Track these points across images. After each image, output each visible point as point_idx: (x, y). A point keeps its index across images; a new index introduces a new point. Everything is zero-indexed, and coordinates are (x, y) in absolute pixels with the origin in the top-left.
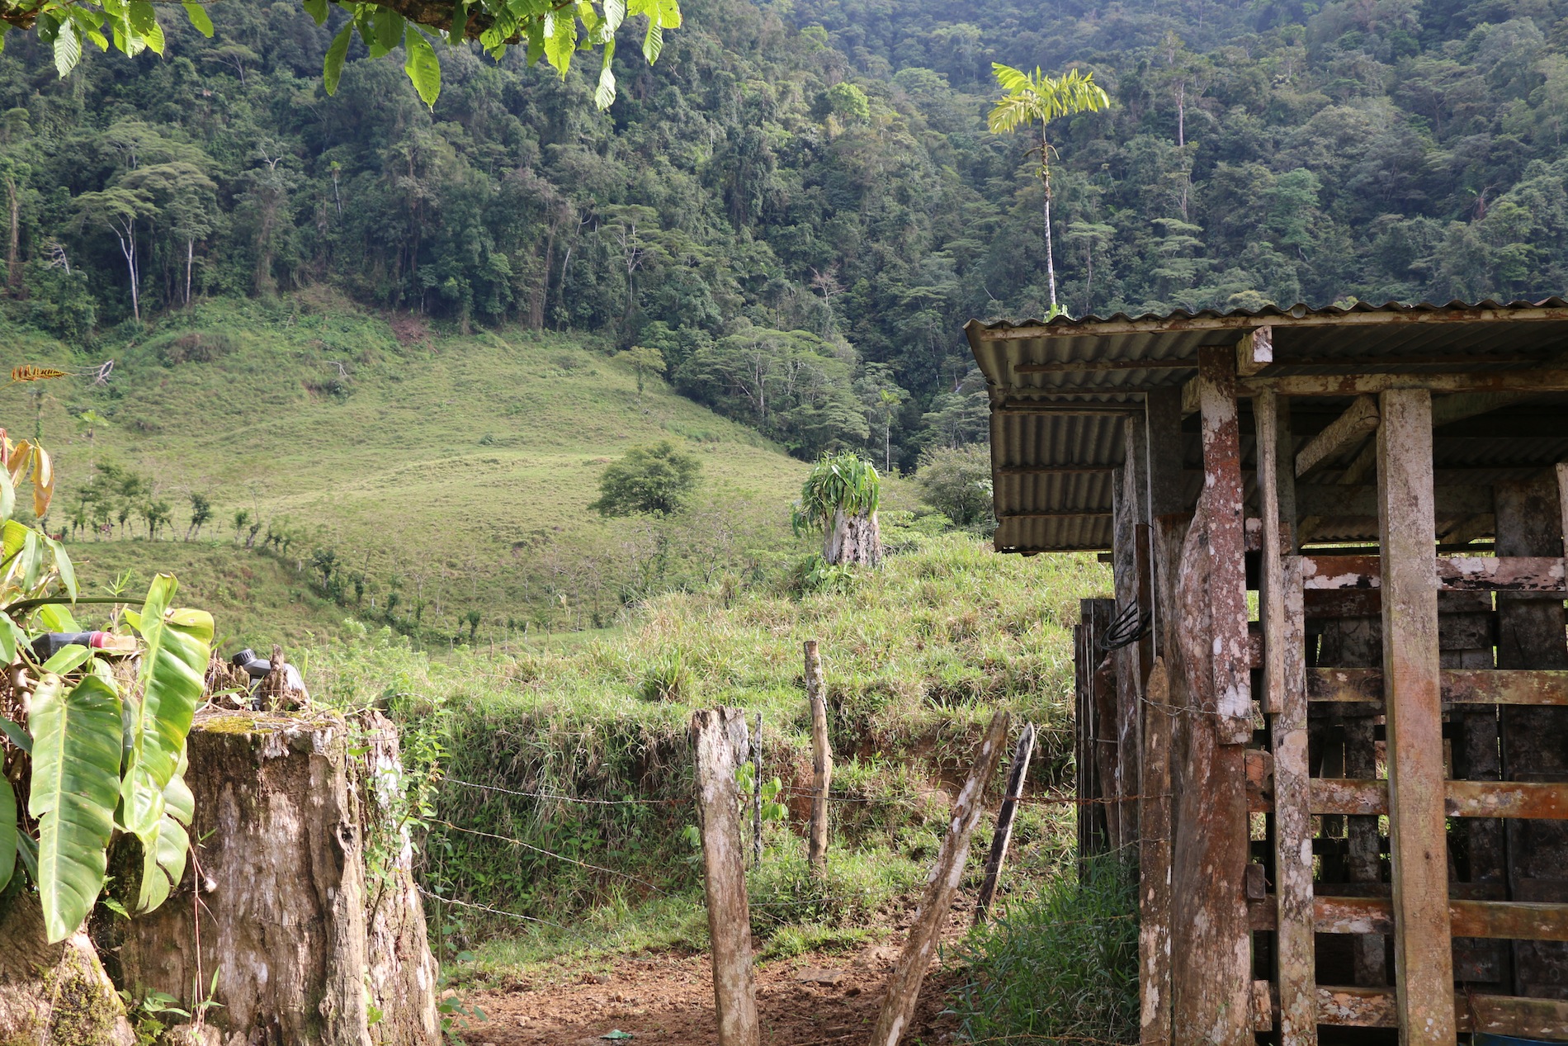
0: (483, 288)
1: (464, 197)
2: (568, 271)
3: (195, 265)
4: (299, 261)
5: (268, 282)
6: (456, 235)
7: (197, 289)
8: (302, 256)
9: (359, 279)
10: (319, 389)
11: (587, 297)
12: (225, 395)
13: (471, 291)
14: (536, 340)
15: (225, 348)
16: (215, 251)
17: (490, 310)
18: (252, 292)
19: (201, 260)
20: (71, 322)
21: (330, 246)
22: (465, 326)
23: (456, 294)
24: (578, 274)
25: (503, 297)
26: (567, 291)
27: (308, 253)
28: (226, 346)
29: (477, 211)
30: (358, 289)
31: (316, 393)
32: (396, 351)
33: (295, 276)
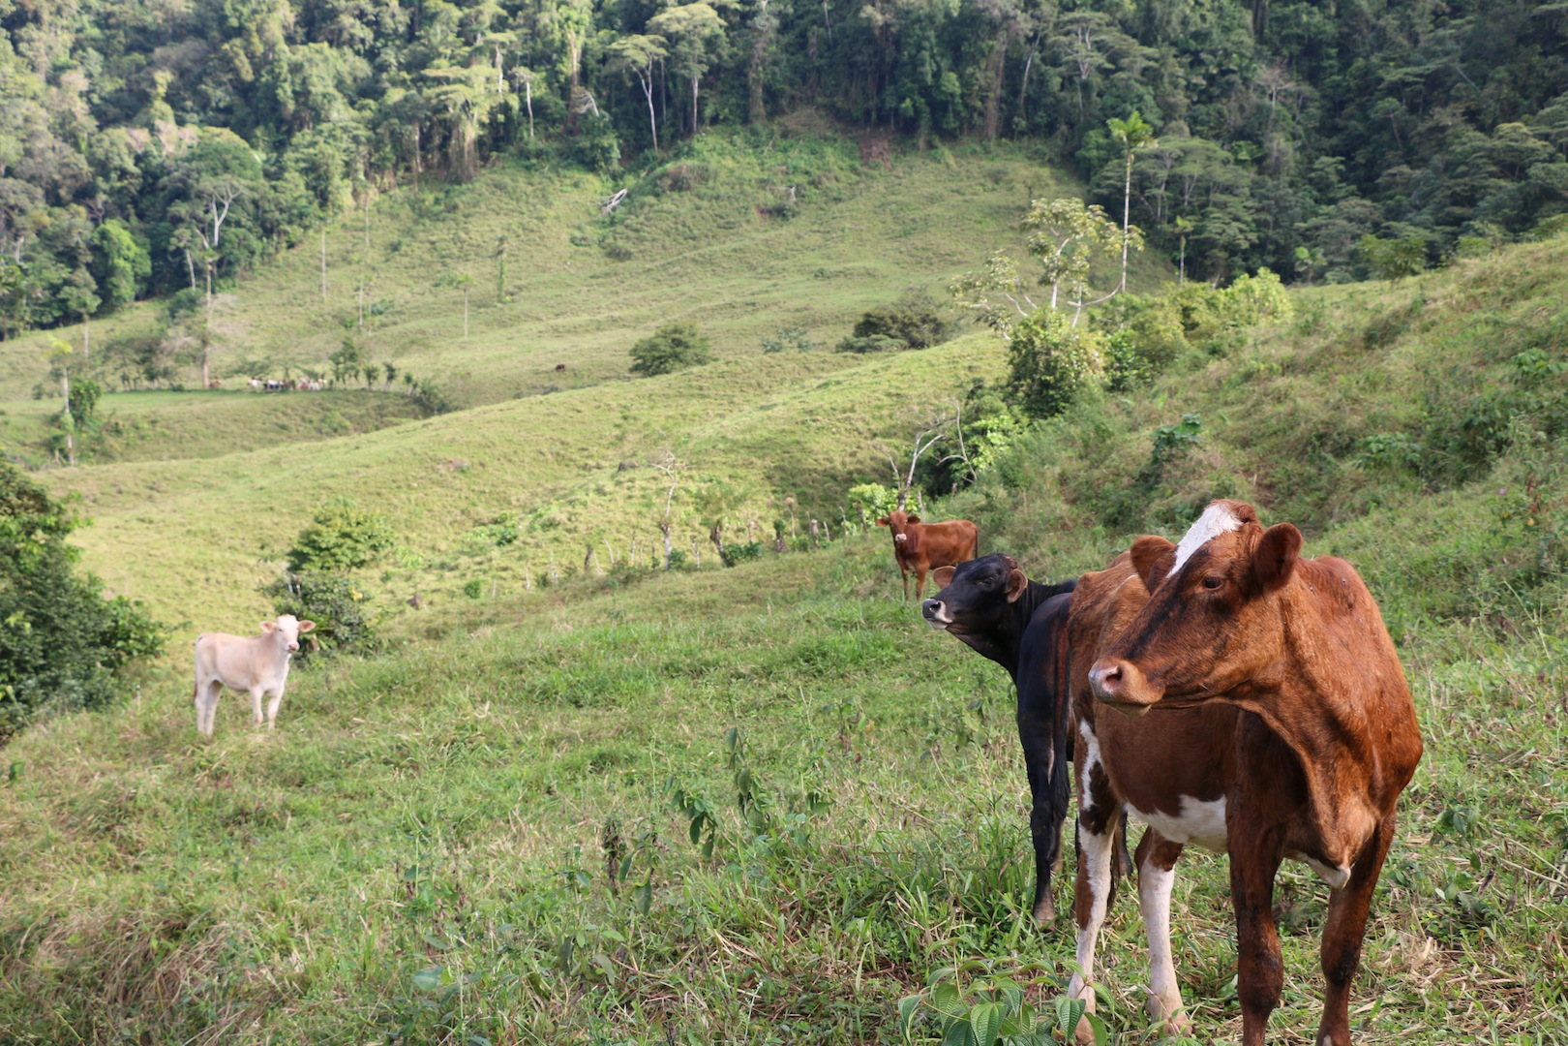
0: (939, 106)
1: (918, 20)
2: (1031, 80)
3: (701, 99)
4: (787, 88)
5: (759, 108)
6: (912, 57)
7: (701, 120)
8: (792, 85)
9: (839, 101)
10: (770, 212)
11: (1045, 106)
12: (689, 222)
13: (927, 109)
14: (987, 151)
15: (704, 175)
16: (719, 83)
17: (945, 126)
18: (746, 121)
19: (707, 93)
20: (599, 156)
21: (819, 70)
22: (921, 143)
23: (911, 113)
24: (1042, 82)
25: (957, 114)
26: (1028, 99)
27: (798, 80)
28: (706, 175)
29: (931, 34)
30: (838, 110)
31: (767, 216)
32: (853, 169)
33: (784, 102)
